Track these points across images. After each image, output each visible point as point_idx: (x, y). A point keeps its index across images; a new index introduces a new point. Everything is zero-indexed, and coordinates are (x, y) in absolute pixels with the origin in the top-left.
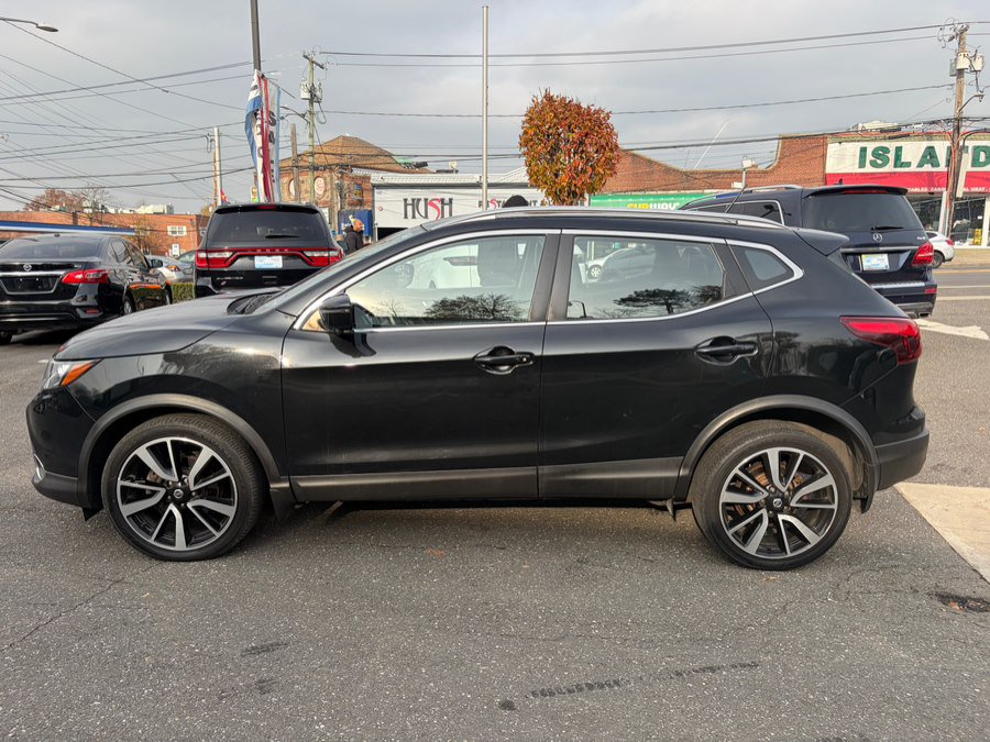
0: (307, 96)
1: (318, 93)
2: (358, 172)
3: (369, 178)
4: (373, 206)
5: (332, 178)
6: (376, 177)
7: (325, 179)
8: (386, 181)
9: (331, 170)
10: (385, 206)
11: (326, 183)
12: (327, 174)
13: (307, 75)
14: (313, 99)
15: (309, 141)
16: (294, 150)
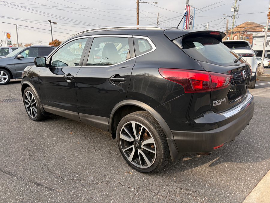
0: (233, 10)
1: (237, 9)
2: (249, 33)
3: (252, 35)
4: (252, 44)
5: (240, 35)
6: (255, 34)
7: (237, 36)
8: (258, 35)
9: (240, 33)
10: (256, 43)
11: (237, 37)
12: (238, 34)
13: (235, 3)
14: (235, 10)
15: (232, 24)
16: (227, 28)
